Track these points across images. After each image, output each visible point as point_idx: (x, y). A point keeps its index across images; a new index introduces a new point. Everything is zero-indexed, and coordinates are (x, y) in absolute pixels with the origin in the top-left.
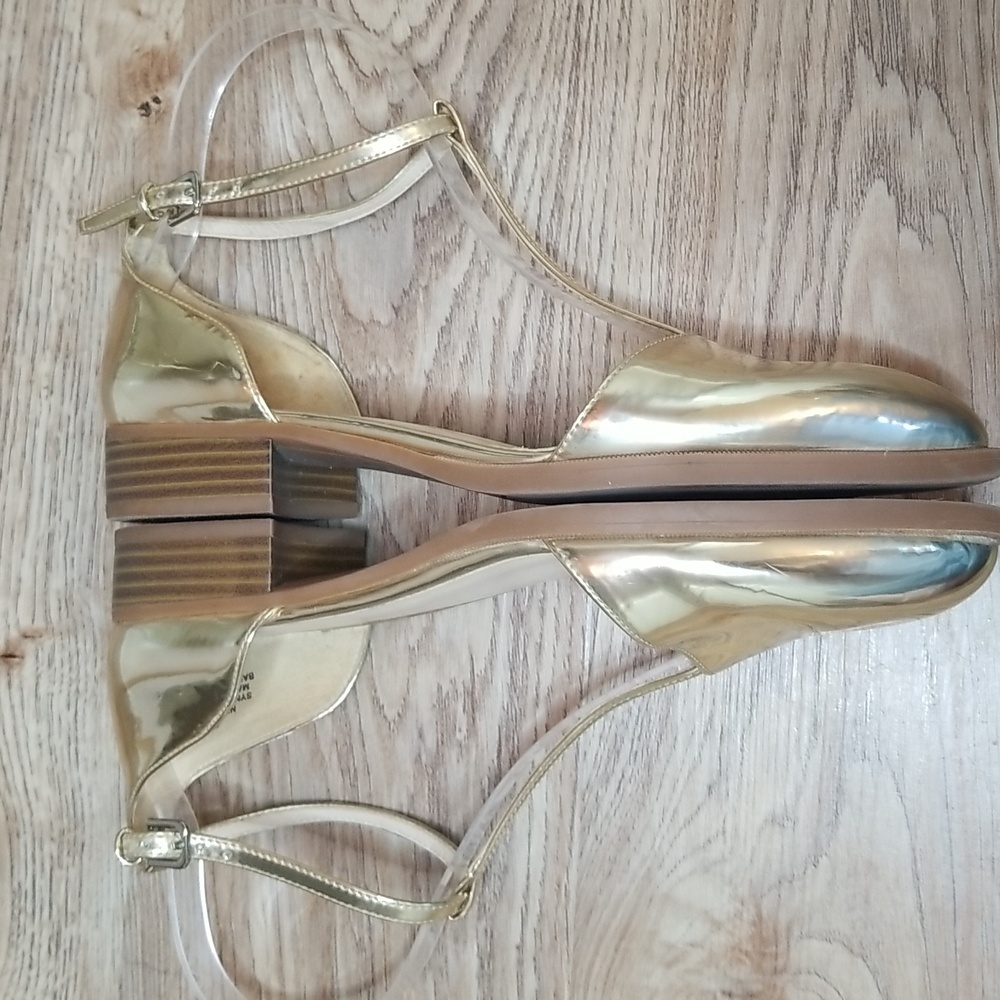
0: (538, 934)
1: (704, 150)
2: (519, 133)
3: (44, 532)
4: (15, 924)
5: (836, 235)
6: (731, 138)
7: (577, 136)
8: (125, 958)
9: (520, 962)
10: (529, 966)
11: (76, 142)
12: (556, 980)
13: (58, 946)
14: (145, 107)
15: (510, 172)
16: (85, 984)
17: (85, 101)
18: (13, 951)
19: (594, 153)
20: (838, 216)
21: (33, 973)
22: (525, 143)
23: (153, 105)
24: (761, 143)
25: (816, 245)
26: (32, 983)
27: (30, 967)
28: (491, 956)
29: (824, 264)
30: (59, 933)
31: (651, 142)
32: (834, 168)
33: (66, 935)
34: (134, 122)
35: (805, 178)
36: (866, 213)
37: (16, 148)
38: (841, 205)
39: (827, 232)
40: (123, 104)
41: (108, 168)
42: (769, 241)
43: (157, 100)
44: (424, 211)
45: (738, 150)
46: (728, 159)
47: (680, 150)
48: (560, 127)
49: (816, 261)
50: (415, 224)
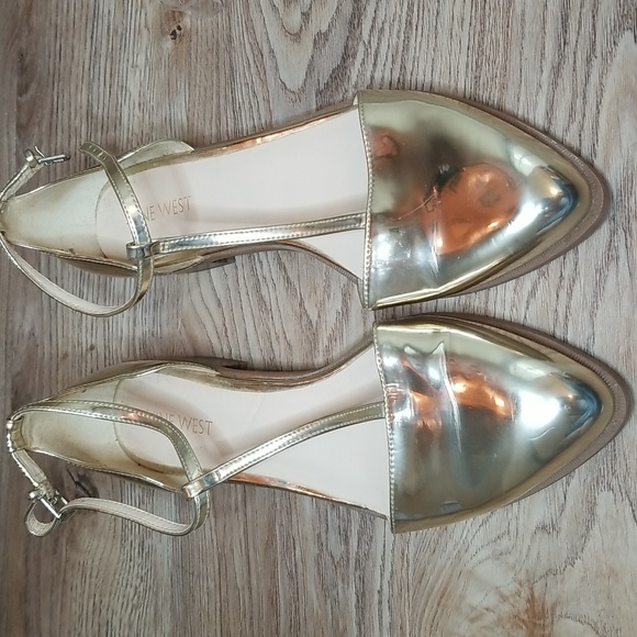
0: (391, 585)
1: (500, 21)
2: (379, 24)
4: (123, 534)
5: (594, 79)
6: (519, 10)
7: (414, 22)
9: (380, 603)
10: (385, 605)
11: (141, 60)
12: (402, 618)
13: (143, 550)
14: (174, 33)
15: (373, 52)
16: (155, 574)
17: (145, 32)
18: (123, 549)
19: (426, 31)
20: (596, 63)
21: (132, 563)
22: (382, 30)
23: (177, 31)
24: (539, 11)
25: (580, 90)
26: (132, 569)
27: (131, 560)
28: (363, 594)
29: (585, 103)
30: (143, 543)
31: (463, 19)
32: (594, 25)
33: (146, 543)
34: (169, 44)
35: (572, 36)
36: (618, 59)
37: (113, 67)
38: (598, 54)
39: (588, 76)
40: (163, 33)
41: (157, 76)
42: (545, 88)
43: (179, 28)
44: (322, 87)
45: (523, 20)
46: (516, 27)
47: (483, 23)
48: (404, 15)
49: (579, 101)
50: (317, 96)
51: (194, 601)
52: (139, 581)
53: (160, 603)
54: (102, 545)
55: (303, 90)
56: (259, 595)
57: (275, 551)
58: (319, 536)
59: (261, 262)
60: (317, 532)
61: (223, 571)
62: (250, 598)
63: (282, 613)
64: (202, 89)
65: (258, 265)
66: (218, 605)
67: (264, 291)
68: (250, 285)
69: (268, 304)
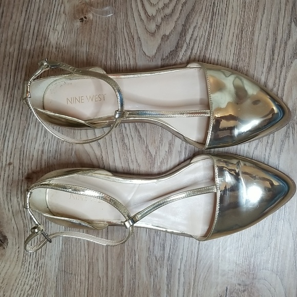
0: (185, 266)
1: (247, 47)
2: (194, 37)
3: (42, 142)
4: (24, 258)
5: (283, 73)
6: (255, 44)
7: (211, 39)
8: (59, 269)
9: (179, 274)
10: (182, 275)
12: (190, 279)
13: (37, 265)
14: (82, 19)
15: (191, 48)
16: (45, 277)
17: (63, 16)
18: (23, 267)
19: (216, 44)
20: (284, 68)
21: (29, 273)
22: (196, 40)
23: (84, 19)
24: (264, 45)
25: (278, 76)
26: (29, 276)
27: (28, 271)
28: (171, 272)
29: (279, 81)
30: (38, 261)
31: (232, 43)
32: (284, 55)
33: (40, 262)
34: (78, 24)
35: (276, 57)
36: (292, 68)
37: (40, 27)
38: (285, 65)
39: (281, 72)
40: (75, 18)
41: (69, 36)
42: (264, 74)
43: (85, 18)
44: (164, 57)
45: (257, 47)
46: (254, 49)
47: (241, 46)
48: (206, 36)
49: (277, 80)
50: (161, 60)
51: (71, 287)
52: (33, 281)
53: (47, 291)
54: (8, 265)
55: (154, 56)
56: (112, 279)
57: (124, 258)
58: (149, 248)
59: (125, 128)
60: (148, 246)
61: (91, 270)
62: (107, 281)
63: (125, 286)
64: (97, 47)
65: (124, 129)
66: (87, 287)
67: (126, 141)
68: (119, 138)
69: (128, 146)
